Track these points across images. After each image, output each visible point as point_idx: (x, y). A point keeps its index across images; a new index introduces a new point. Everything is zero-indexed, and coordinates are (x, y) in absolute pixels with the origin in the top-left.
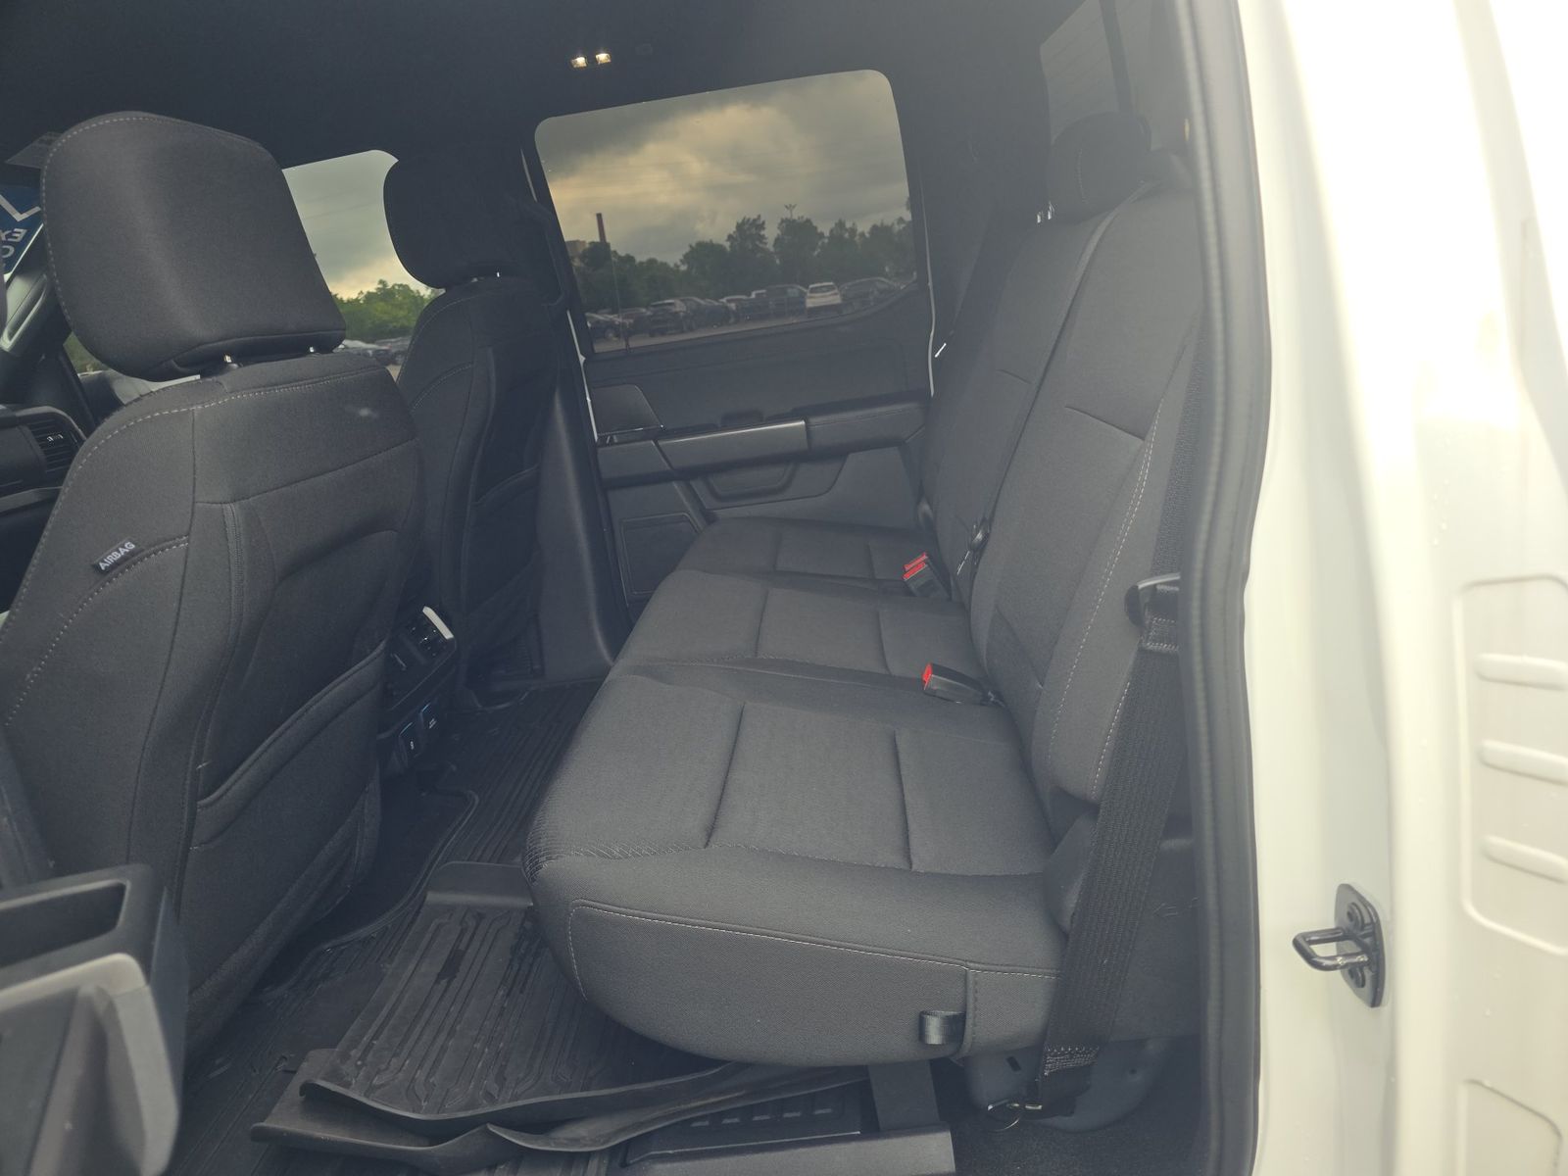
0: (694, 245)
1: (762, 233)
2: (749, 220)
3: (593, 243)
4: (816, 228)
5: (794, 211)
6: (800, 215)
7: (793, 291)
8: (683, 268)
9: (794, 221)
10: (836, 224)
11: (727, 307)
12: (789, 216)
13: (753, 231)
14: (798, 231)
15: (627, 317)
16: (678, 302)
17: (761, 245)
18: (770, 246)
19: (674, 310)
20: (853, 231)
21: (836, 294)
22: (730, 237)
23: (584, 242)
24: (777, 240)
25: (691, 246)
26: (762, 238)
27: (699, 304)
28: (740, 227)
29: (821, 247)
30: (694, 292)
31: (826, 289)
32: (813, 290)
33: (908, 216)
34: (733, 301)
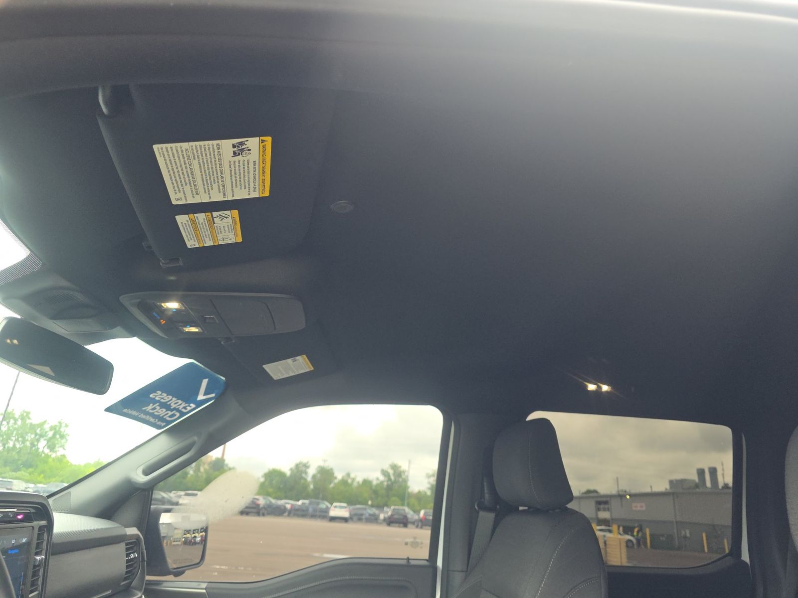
0: (270, 469)
1: (307, 470)
2: (302, 463)
4: (334, 474)
6: (328, 466)
7: (324, 505)
9: (324, 468)
10: (346, 474)
11: (285, 507)
12: (323, 465)
13: (304, 469)
14: (326, 474)
16: (261, 498)
17: (305, 477)
18: (309, 479)
19: (258, 502)
20: (353, 480)
21: (347, 511)
22: (291, 469)
24: (314, 477)
26: (306, 473)
27: (271, 502)
28: (297, 466)
29: (335, 484)
30: (268, 494)
31: (341, 507)
32: (335, 507)
33: (382, 478)
34: (288, 503)
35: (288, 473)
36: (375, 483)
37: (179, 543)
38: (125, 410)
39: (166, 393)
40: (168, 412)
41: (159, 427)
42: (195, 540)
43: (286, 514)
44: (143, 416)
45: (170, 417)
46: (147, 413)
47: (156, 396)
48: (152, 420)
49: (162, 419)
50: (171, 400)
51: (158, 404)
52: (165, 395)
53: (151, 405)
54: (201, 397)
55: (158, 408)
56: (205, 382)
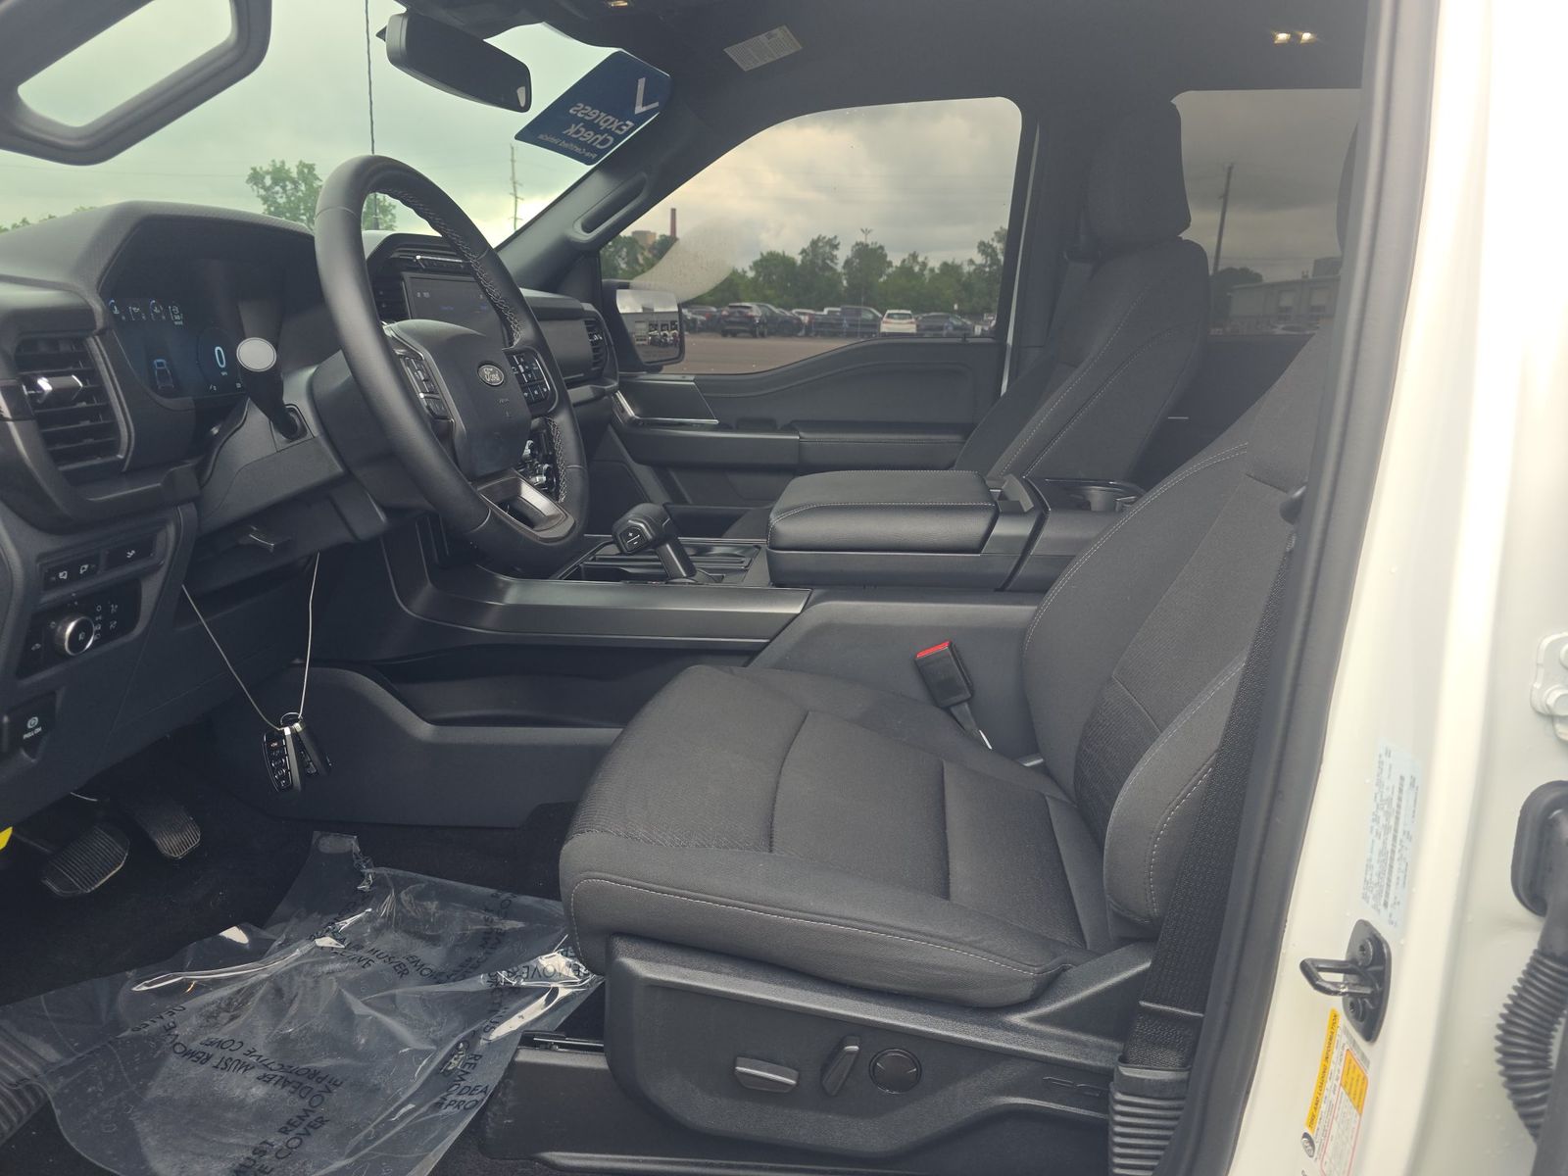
0: (765, 254)
1: (835, 252)
2: (824, 238)
3: (664, 236)
4: (886, 256)
5: (869, 236)
6: (874, 241)
7: (869, 314)
8: (751, 274)
9: (867, 245)
10: (910, 255)
11: (799, 320)
12: (863, 240)
13: (827, 249)
14: (869, 256)
15: (700, 313)
16: (754, 306)
17: (831, 264)
18: (839, 268)
19: (750, 314)
20: (924, 265)
21: (912, 323)
22: (803, 251)
23: (655, 234)
24: (848, 263)
25: (762, 254)
26: (833, 258)
27: (773, 312)
28: (814, 243)
29: (889, 276)
30: (766, 299)
31: (902, 317)
32: (890, 316)
33: (979, 259)
34: (804, 314)
35: (799, 259)
36: (967, 269)
37: (644, 342)
38: (541, 137)
39: (590, 106)
40: (598, 136)
41: (588, 162)
42: (666, 340)
43: (803, 332)
44: (564, 144)
45: (601, 143)
46: (569, 139)
47: (578, 111)
48: (578, 150)
49: (590, 148)
50: (599, 116)
51: (582, 124)
52: (589, 108)
53: (573, 126)
54: (639, 109)
55: (583, 130)
56: (642, 83)
